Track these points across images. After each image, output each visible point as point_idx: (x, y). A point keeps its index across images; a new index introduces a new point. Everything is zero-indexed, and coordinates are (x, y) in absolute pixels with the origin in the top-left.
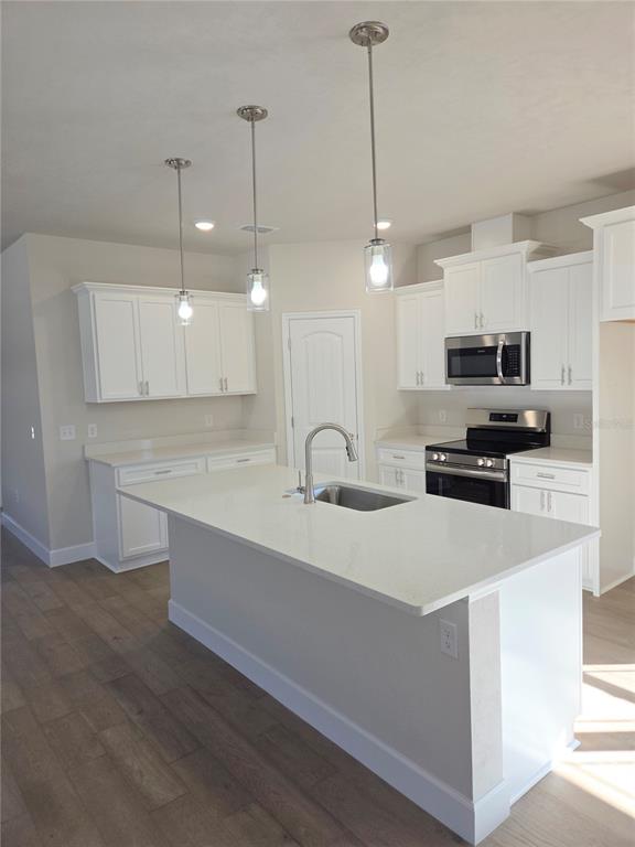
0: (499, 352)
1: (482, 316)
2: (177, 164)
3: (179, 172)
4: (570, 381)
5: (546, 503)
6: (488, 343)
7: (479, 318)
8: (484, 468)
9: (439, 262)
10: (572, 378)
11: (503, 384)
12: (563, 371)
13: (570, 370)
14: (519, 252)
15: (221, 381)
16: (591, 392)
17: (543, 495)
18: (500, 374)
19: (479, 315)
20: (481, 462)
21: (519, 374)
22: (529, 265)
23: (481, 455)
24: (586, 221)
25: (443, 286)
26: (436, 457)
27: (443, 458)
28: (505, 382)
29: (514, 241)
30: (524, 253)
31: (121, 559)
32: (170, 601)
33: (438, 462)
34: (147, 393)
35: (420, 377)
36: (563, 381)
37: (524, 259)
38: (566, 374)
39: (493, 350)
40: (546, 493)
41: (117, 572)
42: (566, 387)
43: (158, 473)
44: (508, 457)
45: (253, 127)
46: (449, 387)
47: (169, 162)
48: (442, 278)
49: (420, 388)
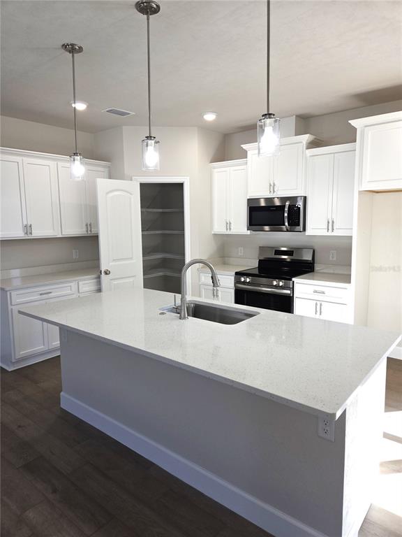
0: (286, 209)
1: (274, 185)
2: (72, 49)
3: (73, 56)
4: (333, 229)
5: (318, 309)
6: (277, 203)
7: (272, 187)
8: (277, 287)
9: (244, 146)
10: (335, 228)
11: (287, 231)
12: (328, 223)
13: (333, 222)
14: (301, 142)
15: (87, 225)
16: (351, 237)
17: (316, 304)
18: (287, 224)
19: (272, 184)
20: (275, 283)
21: (299, 225)
22: (308, 151)
23: (275, 278)
24: (353, 122)
25: (246, 163)
26: (243, 279)
27: (248, 280)
28: (289, 230)
29: (296, 135)
30: (305, 143)
31: (13, 361)
32: (62, 393)
33: (244, 283)
34: (31, 233)
35: (228, 225)
36: (328, 229)
37: (305, 148)
38: (331, 225)
39: (282, 208)
40: (318, 303)
41: (10, 370)
42: (330, 234)
43: (41, 294)
44: (293, 279)
45: (148, 19)
46: (249, 232)
47: (65, 46)
48: (246, 158)
49: (228, 233)
